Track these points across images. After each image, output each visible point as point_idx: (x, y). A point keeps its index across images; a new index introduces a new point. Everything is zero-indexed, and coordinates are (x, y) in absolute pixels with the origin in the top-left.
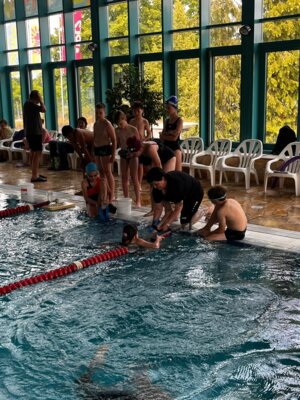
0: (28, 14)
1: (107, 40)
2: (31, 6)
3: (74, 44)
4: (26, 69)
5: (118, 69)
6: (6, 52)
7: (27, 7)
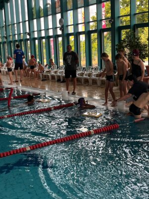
0: (79, 6)
1: (119, 17)
2: (80, 2)
3: (102, 20)
4: (77, 34)
5: (123, 32)
6: (68, 26)
7: (79, 2)
